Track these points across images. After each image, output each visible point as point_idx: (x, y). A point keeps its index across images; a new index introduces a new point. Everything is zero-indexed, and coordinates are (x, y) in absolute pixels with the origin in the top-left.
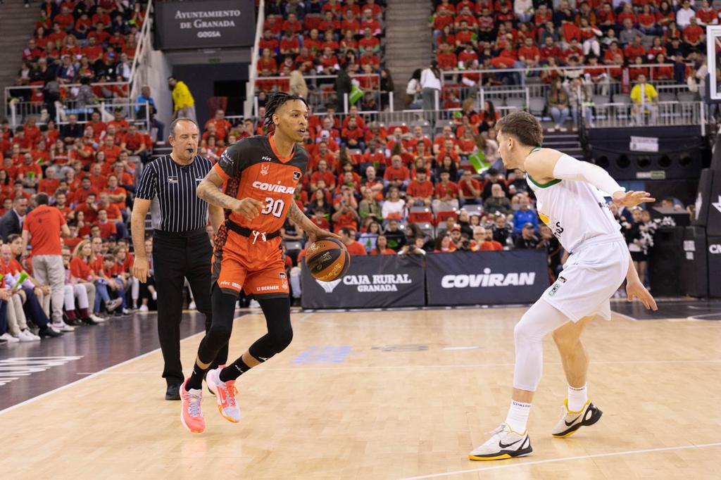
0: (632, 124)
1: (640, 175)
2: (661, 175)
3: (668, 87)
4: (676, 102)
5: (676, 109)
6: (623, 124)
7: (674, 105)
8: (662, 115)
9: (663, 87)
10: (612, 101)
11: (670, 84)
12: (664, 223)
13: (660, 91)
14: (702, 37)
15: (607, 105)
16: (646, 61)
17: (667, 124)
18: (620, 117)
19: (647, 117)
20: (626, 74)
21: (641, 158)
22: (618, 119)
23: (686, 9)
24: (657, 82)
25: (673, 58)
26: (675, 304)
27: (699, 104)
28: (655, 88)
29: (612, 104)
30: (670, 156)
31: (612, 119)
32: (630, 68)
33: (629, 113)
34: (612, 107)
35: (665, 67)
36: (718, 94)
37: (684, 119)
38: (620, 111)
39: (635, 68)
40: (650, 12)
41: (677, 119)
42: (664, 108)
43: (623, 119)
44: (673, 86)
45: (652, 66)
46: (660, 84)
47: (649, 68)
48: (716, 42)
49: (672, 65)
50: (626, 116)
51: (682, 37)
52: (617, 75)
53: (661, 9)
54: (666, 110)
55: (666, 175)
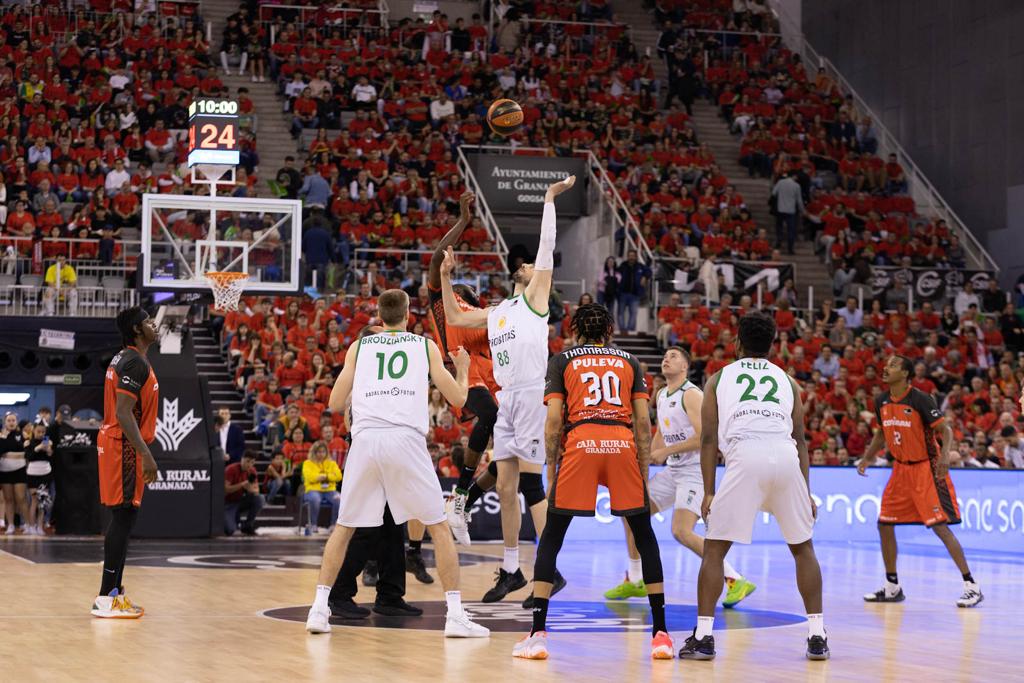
0: (42, 314)
1: (50, 379)
2: (76, 379)
3: (91, 268)
4: (101, 288)
5: (100, 296)
6: (32, 312)
7: (97, 292)
8: (82, 304)
9: (84, 268)
10: (18, 283)
11: (94, 264)
12: (77, 441)
13: (80, 272)
14: (136, 207)
15: (13, 286)
16: (65, 233)
17: (87, 315)
18: (28, 303)
19: (63, 304)
20: (38, 249)
21: (52, 357)
22: (25, 306)
23: (119, 171)
24: (78, 261)
25: (100, 232)
26: (86, 544)
27: (129, 292)
28: (75, 269)
29: (18, 286)
30: (89, 356)
31: (18, 306)
32: (44, 242)
33: (40, 298)
34: (18, 290)
35: (88, 243)
36: (153, 280)
37: (109, 312)
38: (28, 295)
39: (50, 242)
40: (73, 172)
41: (99, 310)
42: (85, 294)
43: (32, 306)
44: (98, 268)
45: (71, 240)
46: (81, 264)
47: (68, 243)
48: (153, 215)
49: (97, 241)
50: (35, 303)
51: (111, 207)
52: (26, 250)
53: (88, 169)
54: (88, 297)
55: (83, 379)
